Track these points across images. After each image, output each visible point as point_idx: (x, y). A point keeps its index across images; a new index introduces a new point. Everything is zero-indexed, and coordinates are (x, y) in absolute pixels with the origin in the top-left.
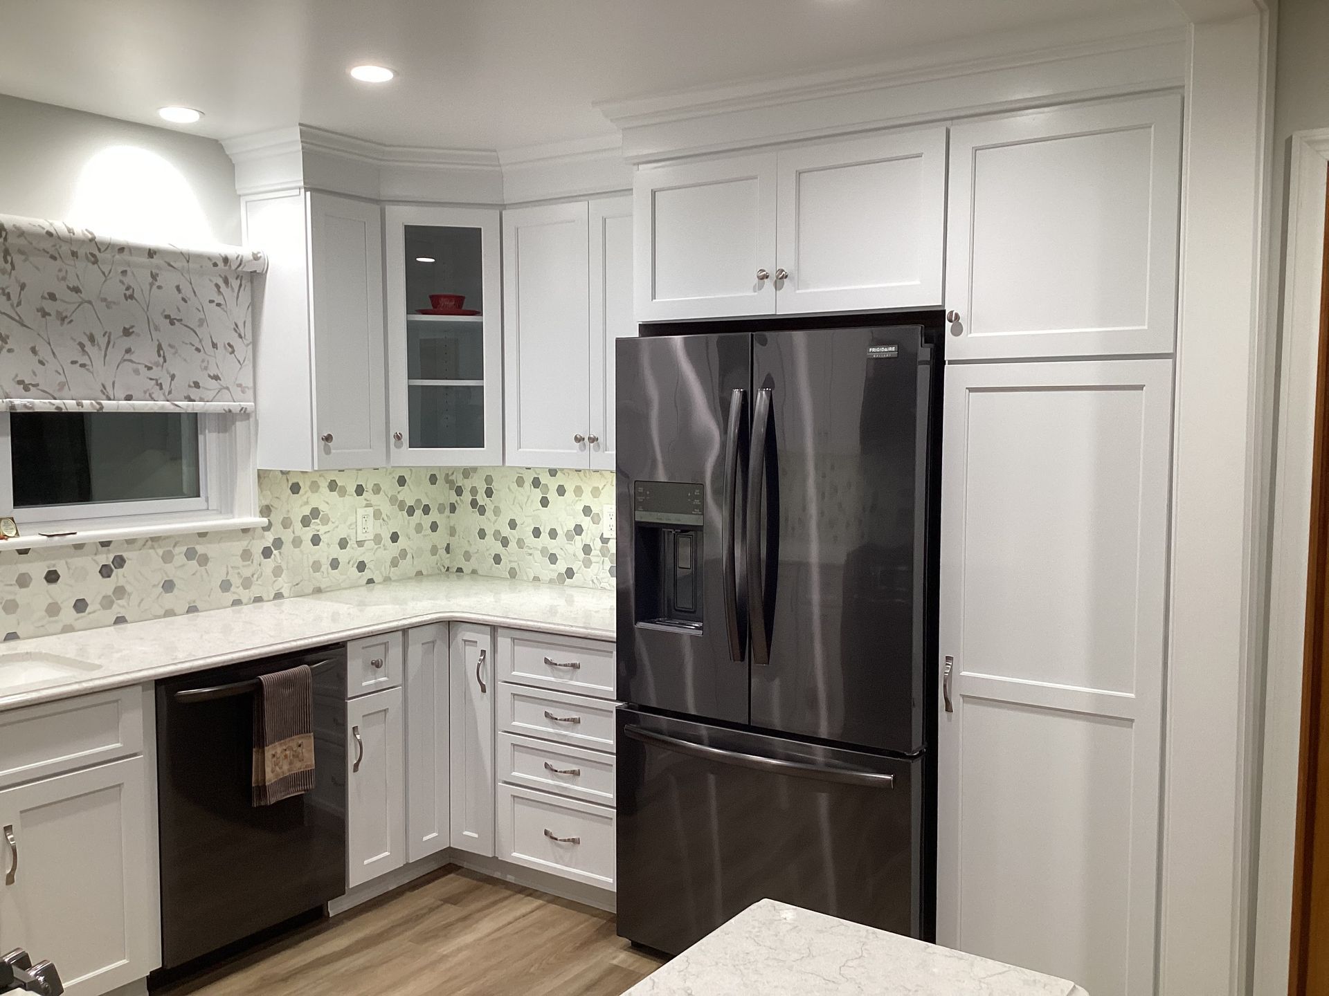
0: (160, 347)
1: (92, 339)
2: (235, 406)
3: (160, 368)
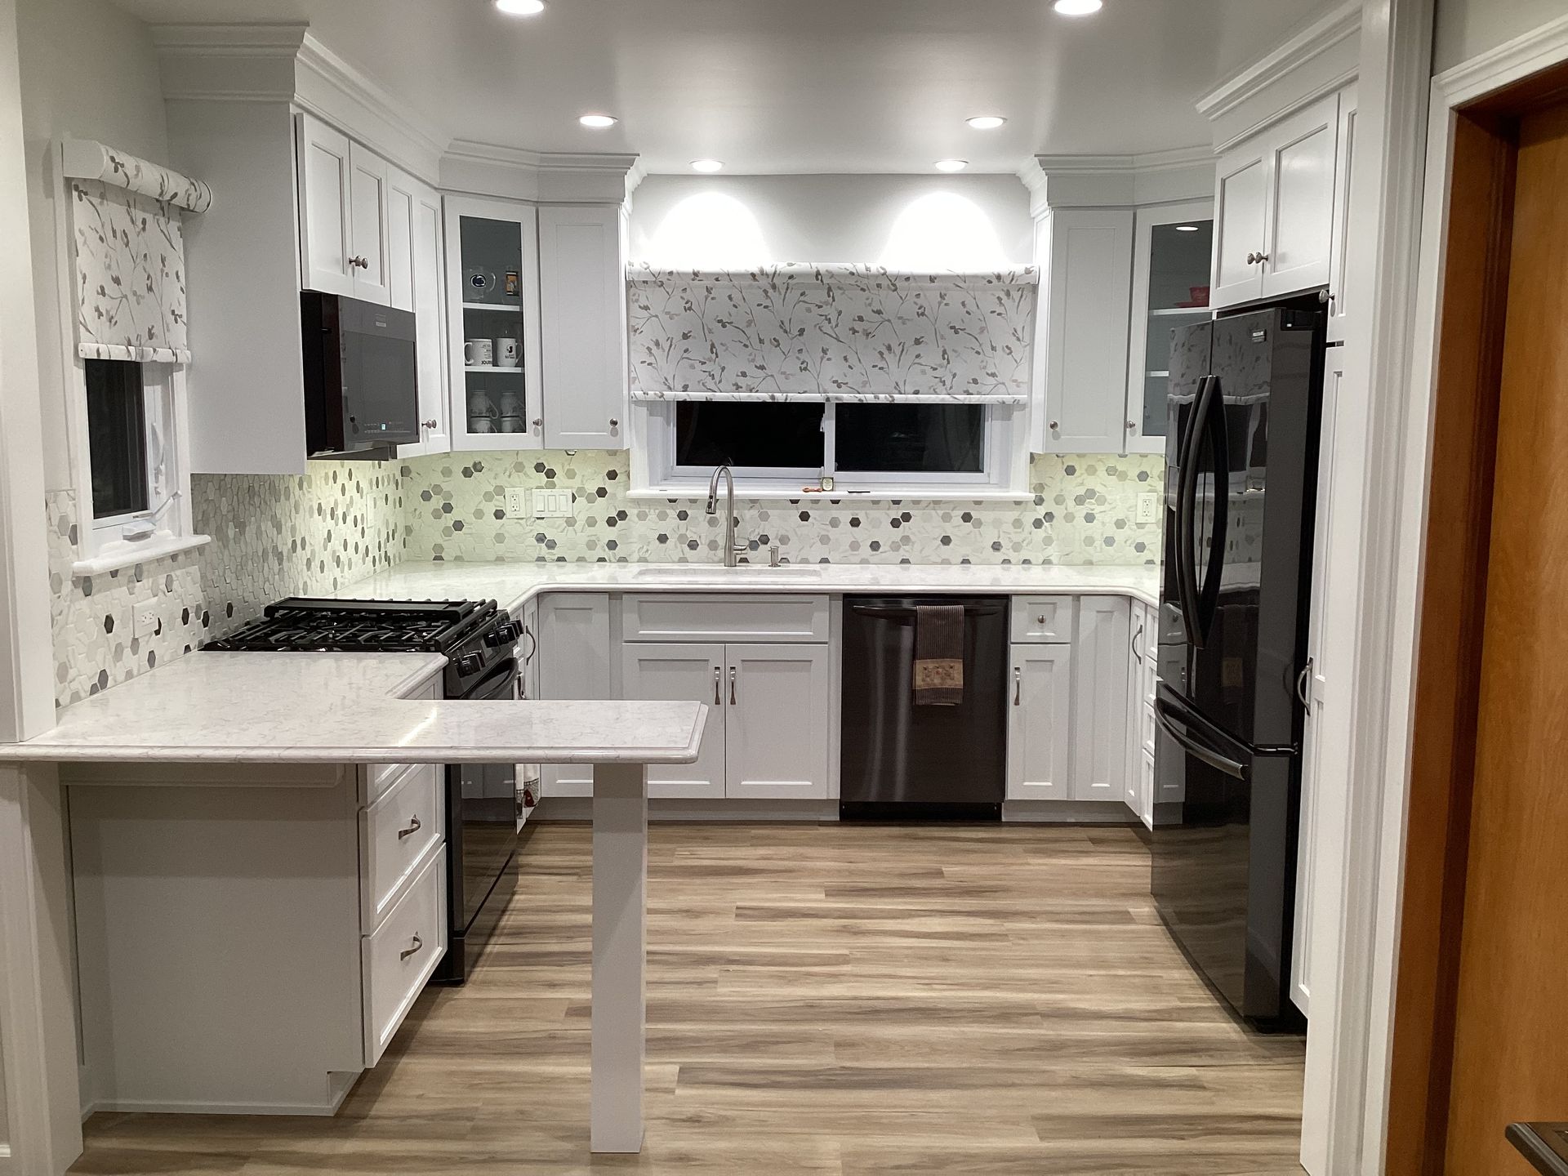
0: (945, 352)
1: (889, 348)
2: (1008, 398)
3: (944, 369)
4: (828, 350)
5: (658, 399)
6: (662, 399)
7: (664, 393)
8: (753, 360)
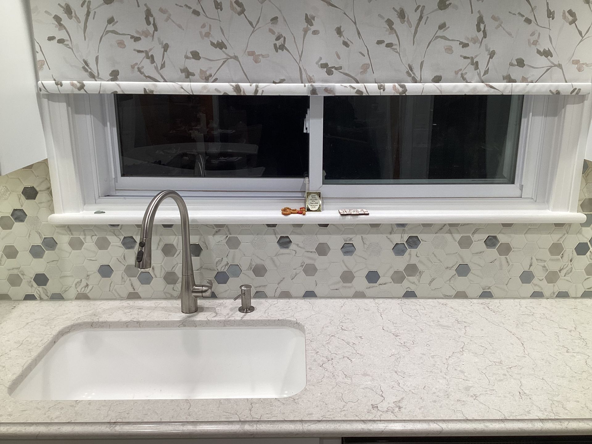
0: (480, 20)
1: (402, 15)
2: (564, 86)
3: (478, 45)
4: (313, 18)
5: (76, 91)
6: (82, 92)
7: (85, 82)
8: (208, 35)
